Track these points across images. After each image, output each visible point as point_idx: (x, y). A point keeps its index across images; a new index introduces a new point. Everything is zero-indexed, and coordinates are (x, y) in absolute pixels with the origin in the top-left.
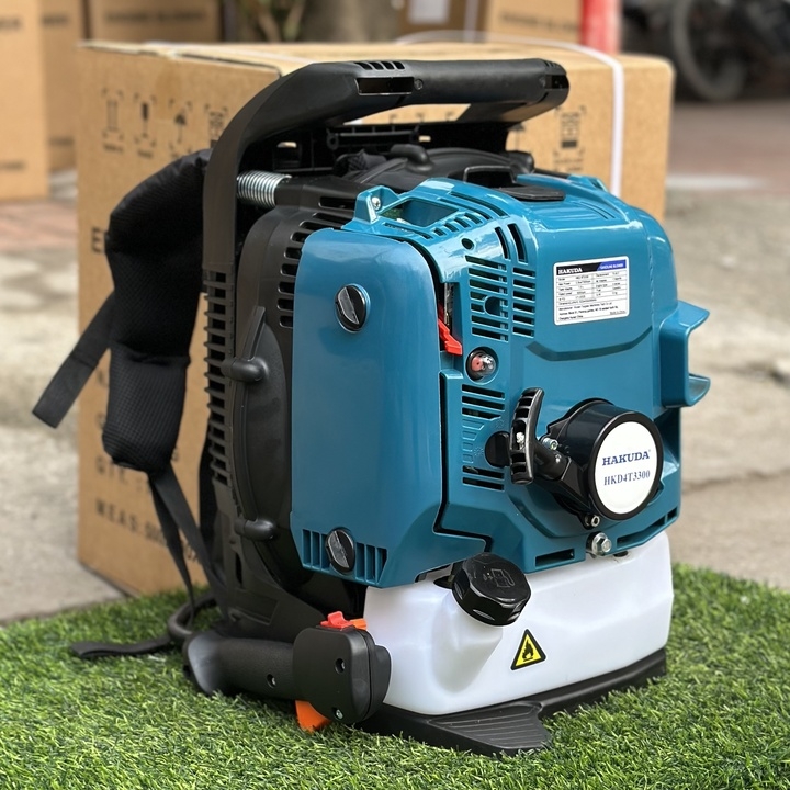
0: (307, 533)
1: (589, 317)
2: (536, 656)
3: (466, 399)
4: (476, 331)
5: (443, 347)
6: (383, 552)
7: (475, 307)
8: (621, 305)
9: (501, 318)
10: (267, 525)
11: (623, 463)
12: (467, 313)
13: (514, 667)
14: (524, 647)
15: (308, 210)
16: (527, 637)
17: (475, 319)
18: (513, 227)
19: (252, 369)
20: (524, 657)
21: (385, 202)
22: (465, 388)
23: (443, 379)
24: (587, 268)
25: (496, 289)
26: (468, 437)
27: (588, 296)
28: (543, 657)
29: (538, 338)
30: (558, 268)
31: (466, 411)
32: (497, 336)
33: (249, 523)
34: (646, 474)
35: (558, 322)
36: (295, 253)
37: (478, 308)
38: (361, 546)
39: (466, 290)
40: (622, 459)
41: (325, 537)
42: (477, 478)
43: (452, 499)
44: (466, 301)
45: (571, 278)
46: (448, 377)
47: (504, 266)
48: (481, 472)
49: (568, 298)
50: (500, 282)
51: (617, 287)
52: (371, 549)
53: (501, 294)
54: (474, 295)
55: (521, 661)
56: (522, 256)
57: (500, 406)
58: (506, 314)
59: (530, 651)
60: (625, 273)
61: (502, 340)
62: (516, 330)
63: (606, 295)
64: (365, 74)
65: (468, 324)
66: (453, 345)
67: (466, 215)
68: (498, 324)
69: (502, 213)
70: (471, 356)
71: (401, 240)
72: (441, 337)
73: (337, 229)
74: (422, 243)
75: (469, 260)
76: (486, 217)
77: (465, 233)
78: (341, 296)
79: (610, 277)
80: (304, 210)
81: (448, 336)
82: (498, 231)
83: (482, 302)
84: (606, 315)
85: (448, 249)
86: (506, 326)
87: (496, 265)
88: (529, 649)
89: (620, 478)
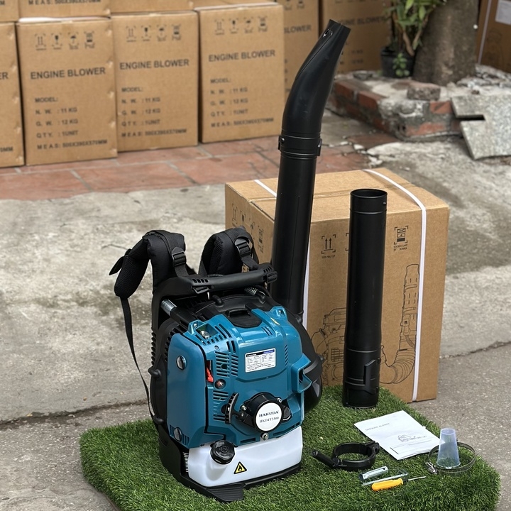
0: (171, 426)
1: (259, 369)
2: (243, 470)
3: (214, 395)
4: (218, 374)
5: (207, 378)
7: (218, 367)
8: (273, 363)
9: (228, 370)
10: (161, 420)
11: (267, 416)
13: (235, 473)
14: (238, 467)
16: (240, 464)
17: (218, 371)
18: (232, 342)
20: (239, 470)
21: (199, 325)
22: (214, 391)
23: (206, 388)
24: (257, 354)
25: (226, 361)
26: (216, 406)
27: (258, 362)
29: (239, 377)
30: (247, 355)
31: (214, 398)
32: (226, 376)
33: (157, 419)
34: (278, 418)
35: (247, 371)
36: (170, 339)
38: (183, 435)
39: (215, 362)
41: (175, 429)
42: (217, 418)
43: (210, 424)
44: (215, 365)
45: (252, 358)
46: (209, 388)
47: (228, 355)
48: (219, 416)
49: (251, 364)
50: (227, 359)
51: (271, 358)
52: (186, 437)
53: (227, 363)
54: (218, 363)
55: (237, 471)
56: (235, 350)
57: (227, 396)
59: (241, 468)
60: (274, 354)
61: (228, 377)
62: (233, 374)
63: (266, 361)
65: (215, 372)
67: (220, 336)
68: (226, 372)
69: (230, 336)
70: (217, 382)
71: (197, 344)
72: (207, 376)
73: (182, 334)
74: (202, 346)
75: (216, 352)
76: (225, 337)
77: (216, 344)
78: (179, 359)
79: (268, 355)
80: (176, 322)
81: (210, 375)
82: (228, 343)
83: (220, 366)
84: (267, 367)
85: (209, 349)
86: (229, 373)
87: (226, 354)
88: (240, 468)
89: (266, 420)
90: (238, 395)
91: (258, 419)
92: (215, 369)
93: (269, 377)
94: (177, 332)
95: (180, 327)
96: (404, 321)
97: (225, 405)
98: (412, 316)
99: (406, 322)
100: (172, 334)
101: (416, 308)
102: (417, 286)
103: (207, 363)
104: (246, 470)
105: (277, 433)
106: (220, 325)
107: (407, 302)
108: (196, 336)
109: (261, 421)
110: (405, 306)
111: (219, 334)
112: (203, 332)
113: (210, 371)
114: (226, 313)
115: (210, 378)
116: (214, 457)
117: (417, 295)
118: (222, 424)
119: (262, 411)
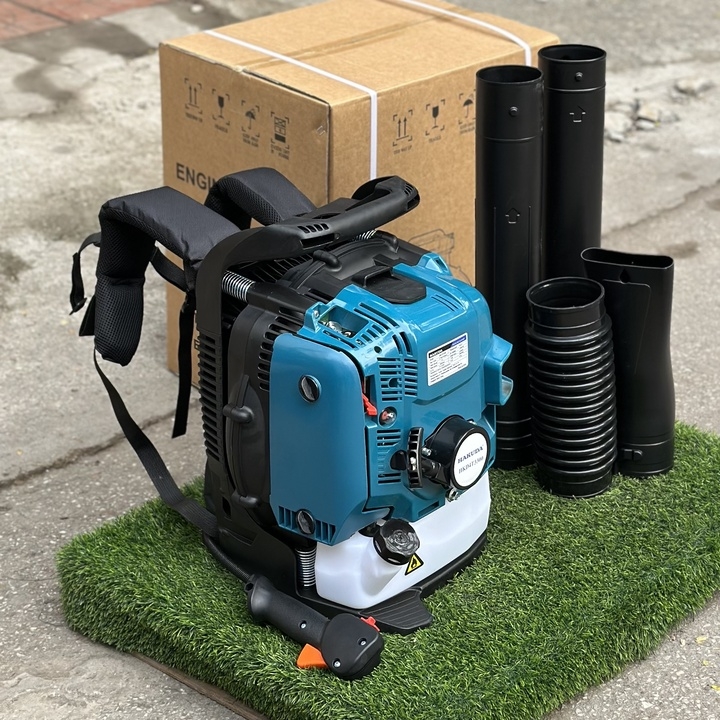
0: (281, 509)
1: (446, 375)
2: (419, 564)
3: (379, 438)
4: (384, 399)
5: (366, 410)
6: (333, 528)
7: (383, 386)
8: (464, 361)
9: (399, 388)
10: (253, 500)
11: (469, 458)
12: (379, 389)
13: (406, 574)
14: (412, 561)
15: (272, 314)
16: (414, 556)
17: (383, 393)
18: (402, 334)
19: (244, 415)
20: (412, 566)
21: (321, 311)
22: (379, 432)
23: (366, 429)
24: (444, 349)
25: (395, 373)
26: (381, 458)
27: (446, 364)
28: (422, 563)
29: (420, 397)
30: (429, 354)
31: (380, 444)
32: (396, 399)
35: (430, 384)
36: (269, 347)
37: (386, 386)
38: (318, 522)
39: (378, 377)
40: (469, 456)
41: (295, 514)
42: (386, 479)
43: (372, 495)
44: (378, 383)
45: (436, 357)
46: (369, 427)
47: (399, 359)
48: (387, 475)
49: (435, 369)
50: (397, 369)
51: (462, 352)
52: (325, 525)
53: (398, 375)
54: (383, 380)
55: (409, 569)
56: (409, 349)
57: (398, 437)
58: (401, 386)
59: (415, 563)
60: (465, 342)
61: (399, 400)
62: (406, 393)
63: (456, 359)
64: (305, 236)
65: (380, 396)
66: (372, 410)
67: (374, 326)
68: (396, 392)
69: (395, 324)
70: (382, 414)
71: (339, 350)
72: (365, 406)
73: (294, 334)
74: (352, 352)
75: (379, 359)
76: (386, 327)
77: (375, 343)
78: (303, 383)
79: (457, 348)
81: (368, 404)
82: (394, 338)
83: (387, 382)
84: (456, 370)
85: (366, 356)
86: (401, 392)
87: (394, 360)
89: (468, 466)
90: (423, 430)
95: (280, 320)
103: (368, 383)
106: (362, 305)
109: (461, 471)
111: (372, 323)
114: (358, 280)
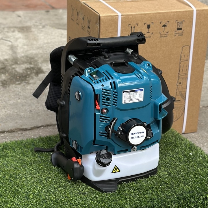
0: (71, 139)
1: (131, 102)
2: (118, 171)
3: (100, 118)
4: (103, 104)
5: (95, 107)
6: (82, 148)
7: (103, 99)
8: (141, 99)
9: (110, 102)
10: (65, 135)
11: (137, 134)
14: (115, 169)
16: (116, 167)
17: (103, 102)
18: (114, 82)
19: (62, 103)
20: (115, 171)
21: (91, 71)
22: (100, 116)
23: (95, 114)
24: (131, 91)
25: (109, 96)
26: (101, 126)
27: (131, 97)
29: (118, 106)
30: (124, 92)
31: (100, 121)
32: (109, 106)
33: (62, 134)
34: (144, 136)
35: (123, 103)
37: (104, 100)
39: (101, 96)
40: (136, 133)
43: (97, 139)
44: (101, 98)
45: (127, 94)
46: (96, 114)
47: (111, 91)
48: (104, 133)
49: (126, 98)
50: (110, 94)
51: (140, 95)
52: (80, 147)
53: (110, 97)
54: (103, 97)
56: (115, 88)
57: (109, 120)
62: (113, 104)
63: (137, 97)
64: (89, 42)
65: (101, 103)
68: (109, 103)
69: (112, 78)
70: (102, 110)
71: (89, 83)
72: (96, 106)
74: (93, 85)
75: (102, 89)
76: (109, 79)
77: (103, 83)
78: (76, 94)
79: (138, 93)
80: (76, 69)
81: (97, 105)
82: (111, 83)
83: (105, 98)
84: (137, 101)
85: (98, 87)
86: (111, 103)
87: (109, 91)
88: (116, 169)
89: (136, 137)
90: (117, 119)
91: (130, 136)
92: (101, 101)
93: (139, 108)
94: (76, 75)
95: (79, 72)
96: (179, 82)
97: (108, 126)
98: (184, 79)
99: (180, 83)
100: (73, 76)
101: (186, 74)
102: (188, 60)
103: (96, 97)
104: (120, 171)
105: (142, 146)
106: (106, 71)
107: (181, 70)
108: (89, 78)
109: (132, 138)
110: (180, 73)
111: (105, 77)
112: (94, 76)
113: (98, 102)
114: (111, 64)
115: (98, 107)
116: (98, 161)
117: (188, 66)
118: (105, 139)
119: (133, 131)
